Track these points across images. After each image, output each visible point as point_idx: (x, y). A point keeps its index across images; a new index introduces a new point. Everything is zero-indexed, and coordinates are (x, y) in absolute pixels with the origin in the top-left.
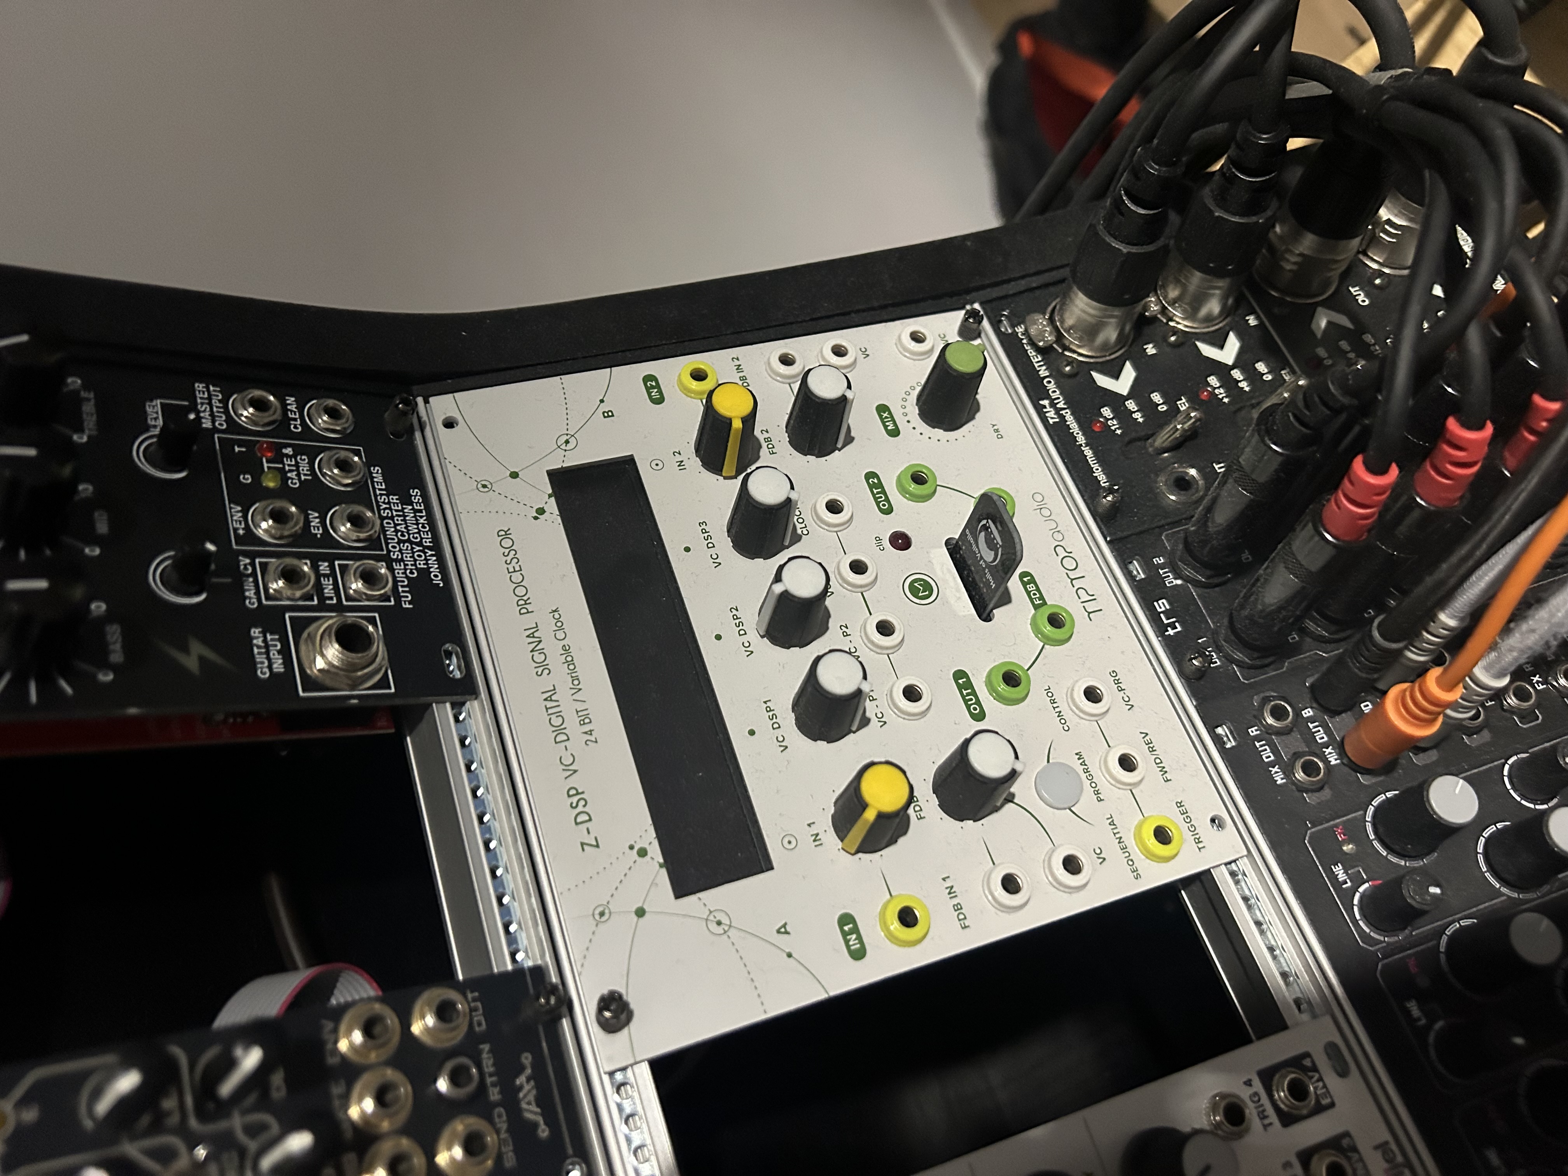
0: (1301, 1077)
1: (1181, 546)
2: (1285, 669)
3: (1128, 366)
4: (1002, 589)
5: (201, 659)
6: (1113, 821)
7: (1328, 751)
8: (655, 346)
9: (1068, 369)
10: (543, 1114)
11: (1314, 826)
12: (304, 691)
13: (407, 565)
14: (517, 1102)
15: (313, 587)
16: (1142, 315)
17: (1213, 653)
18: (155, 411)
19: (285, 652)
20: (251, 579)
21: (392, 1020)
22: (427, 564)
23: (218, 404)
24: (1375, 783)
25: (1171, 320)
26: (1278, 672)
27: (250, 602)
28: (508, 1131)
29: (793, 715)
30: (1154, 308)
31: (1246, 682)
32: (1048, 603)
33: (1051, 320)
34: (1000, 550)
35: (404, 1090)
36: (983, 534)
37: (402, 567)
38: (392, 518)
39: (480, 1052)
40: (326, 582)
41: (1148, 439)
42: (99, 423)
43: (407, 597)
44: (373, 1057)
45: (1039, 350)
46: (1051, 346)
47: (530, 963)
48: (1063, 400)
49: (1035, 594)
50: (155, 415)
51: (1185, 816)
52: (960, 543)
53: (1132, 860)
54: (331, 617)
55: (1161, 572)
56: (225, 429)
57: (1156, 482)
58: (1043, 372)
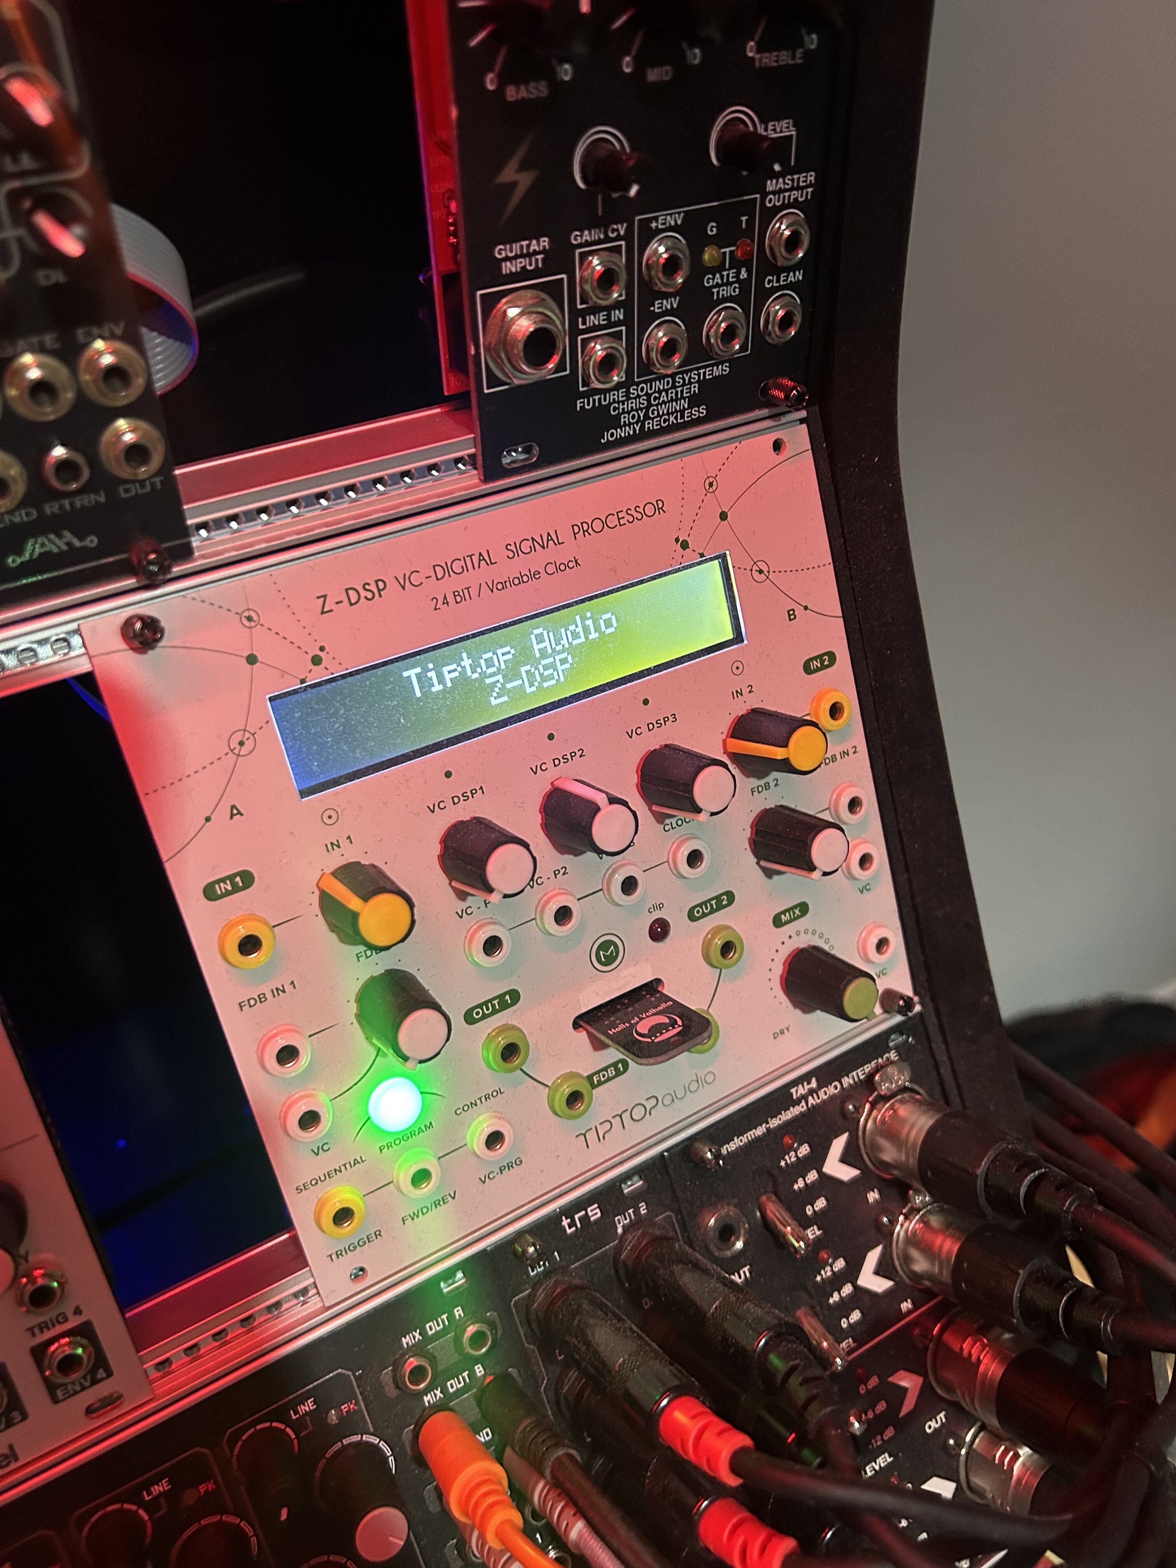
0: (84, 1367)
1: (658, 1233)
2: (526, 1345)
3: (854, 1172)
4: (607, 1041)
5: (513, 185)
6: (359, 1162)
7: (438, 1392)
8: (867, 665)
9: (851, 1107)
10: (31, 561)
11: (358, 1379)
12: (482, 295)
13: (623, 404)
14: (44, 533)
15: (596, 303)
16: (910, 1187)
17: (542, 1268)
18: (784, 130)
19: (524, 274)
20: (602, 236)
21: (125, 397)
22: (625, 425)
23: (792, 197)
24: (404, 1444)
25: (906, 1217)
26: (524, 1338)
27: (577, 236)
28: (12, 524)
29: (468, 818)
30: (918, 1200)
31: (512, 1304)
32: (594, 1091)
33: (904, 1089)
34: (649, 1040)
35: (49, 413)
36: (667, 1021)
37: (621, 399)
38: (674, 386)
39: (96, 492)
40: (601, 318)
41: (776, 1195)
42: (767, 71)
43: (588, 404)
44: (86, 377)
45: (870, 1077)
46: (875, 1089)
47: (195, 542)
48: (817, 1104)
49: (604, 1076)
50: (778, 130)
51: (366, 1239)
52: (658, 995)
53: (316, 1183)
54: (563, 324)
55: (631, 1211)
56: (765, 204)
57: (728, 1205)
58: (847, 1081)
